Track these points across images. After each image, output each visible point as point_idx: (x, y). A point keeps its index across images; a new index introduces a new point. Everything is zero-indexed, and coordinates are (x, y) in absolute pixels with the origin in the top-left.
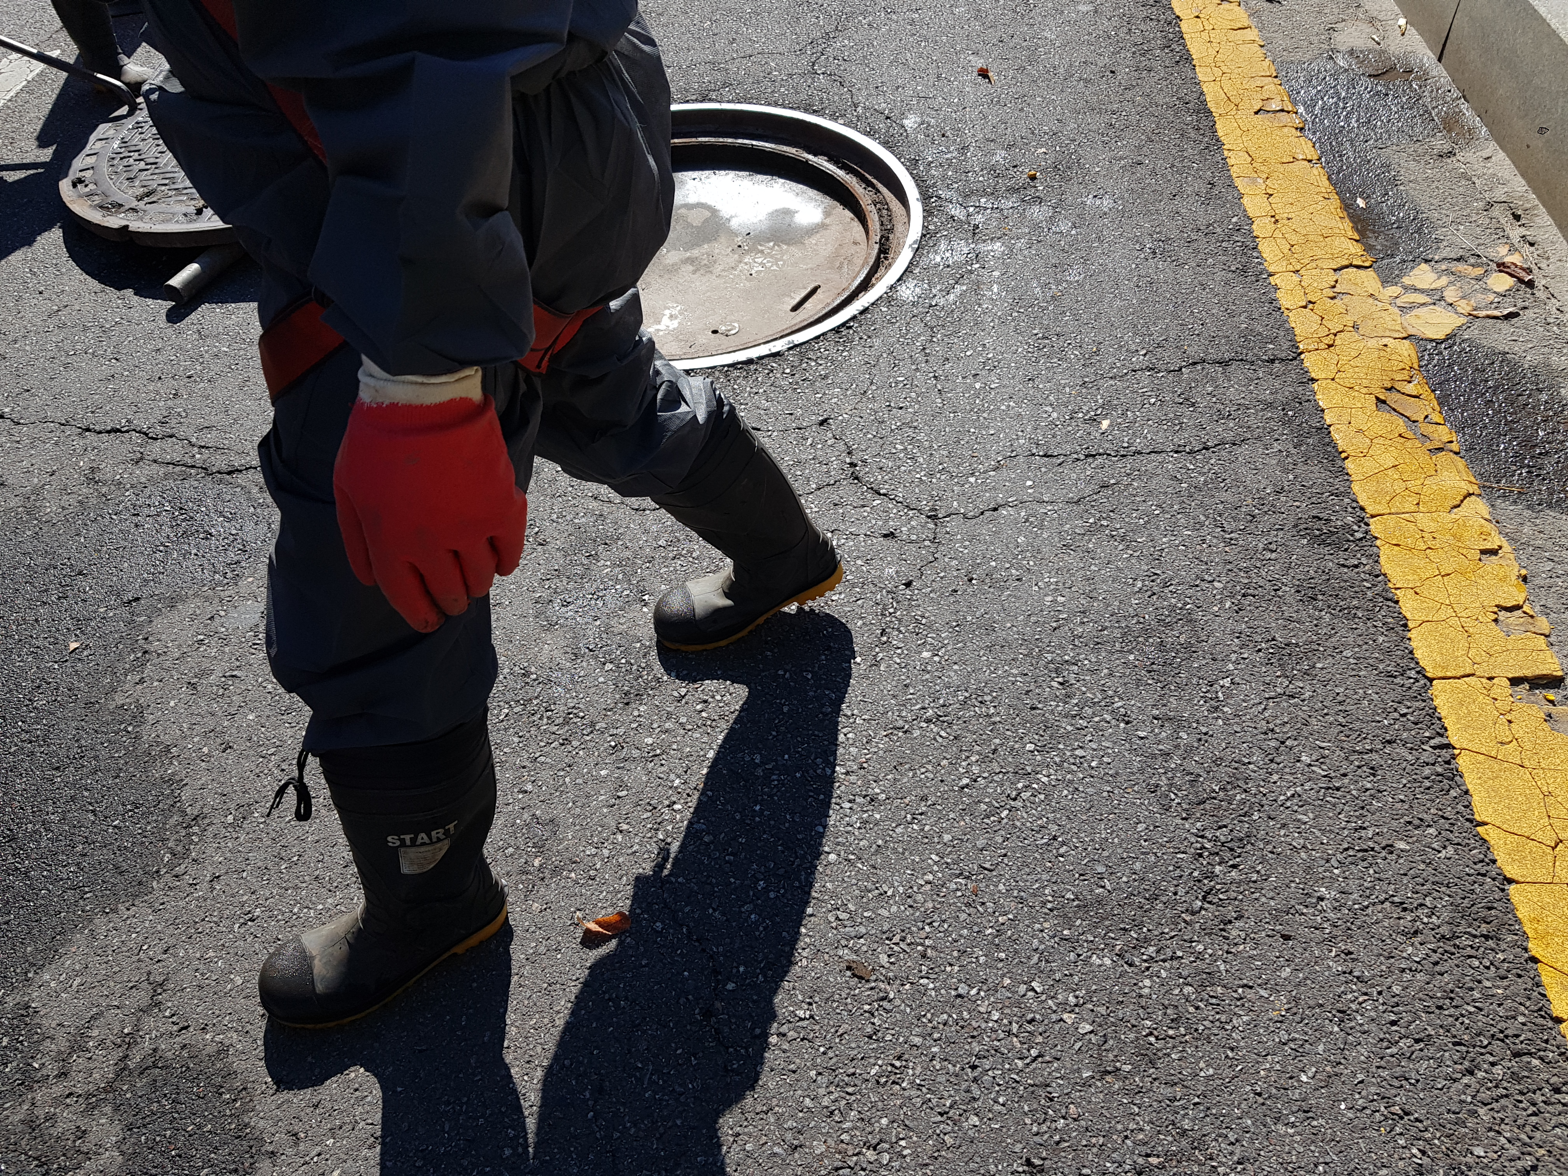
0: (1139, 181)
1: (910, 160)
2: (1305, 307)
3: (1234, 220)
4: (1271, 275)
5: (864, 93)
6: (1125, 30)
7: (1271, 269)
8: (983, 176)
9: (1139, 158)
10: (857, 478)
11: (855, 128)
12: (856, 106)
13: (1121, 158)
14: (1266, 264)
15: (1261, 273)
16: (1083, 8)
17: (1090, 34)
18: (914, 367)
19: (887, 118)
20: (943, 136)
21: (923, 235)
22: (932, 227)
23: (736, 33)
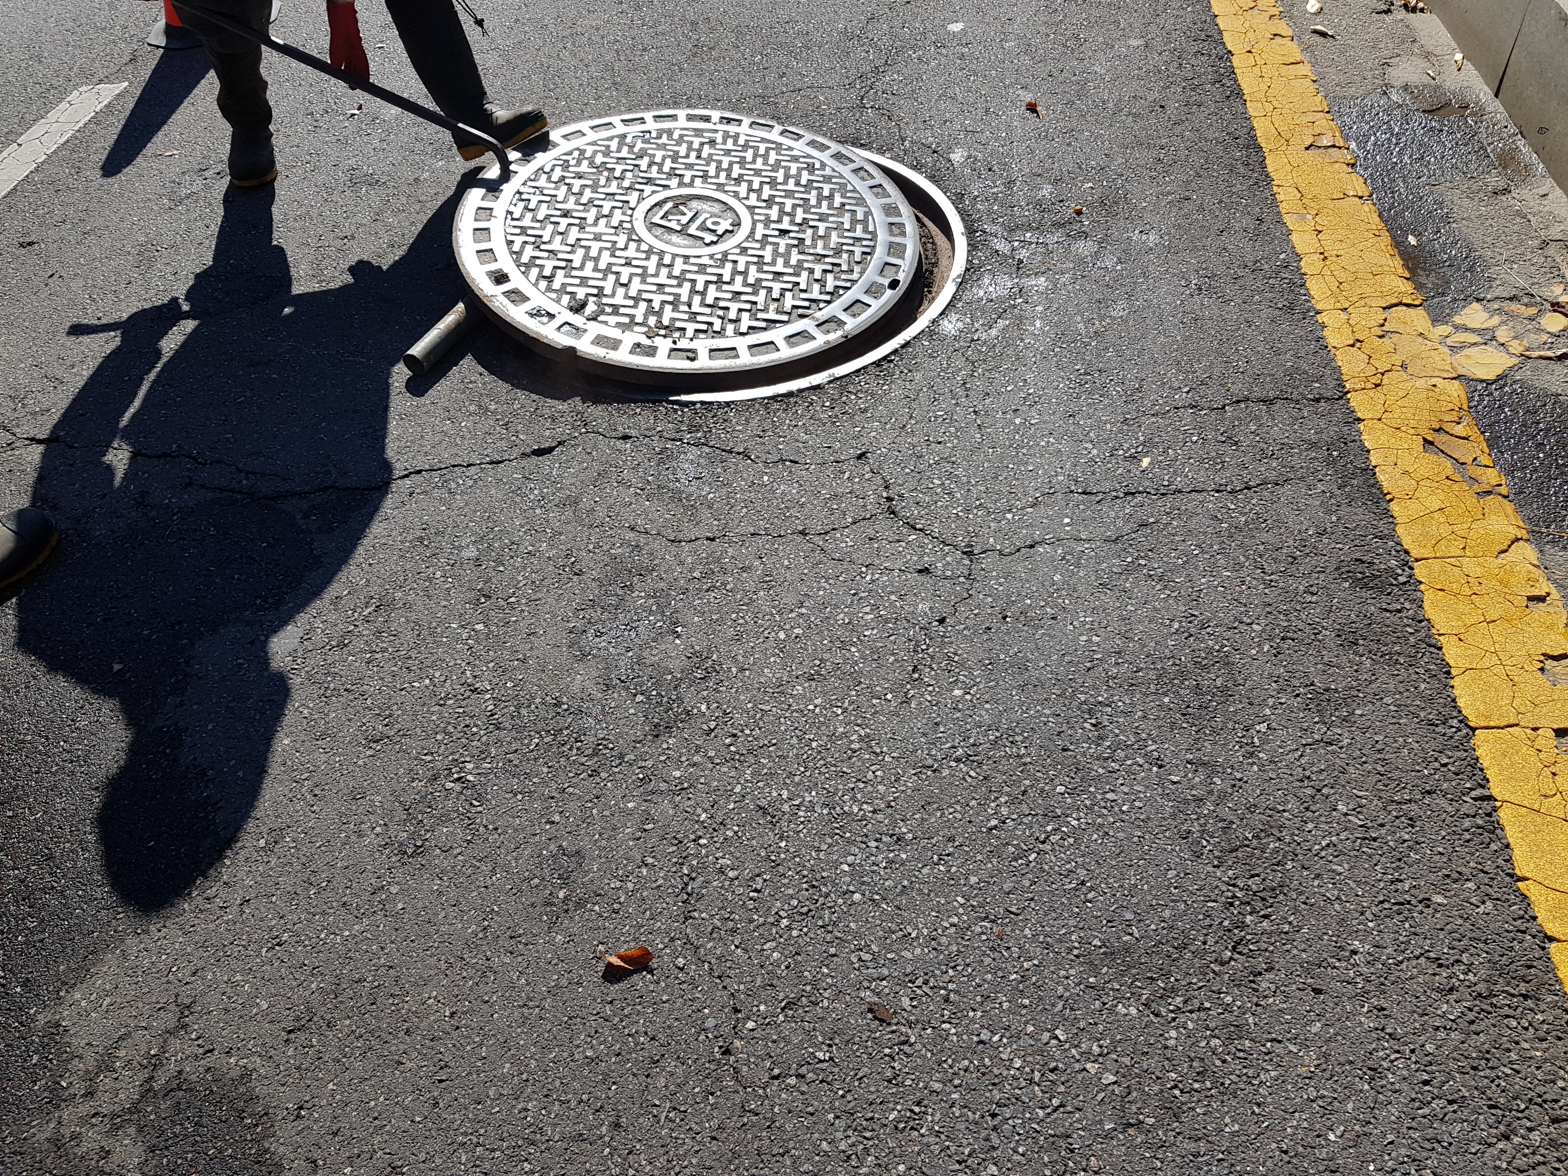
0: (1186, 217)
1: (955, 194)
2: (1353, 346)
3: (1282, 256)
4: (1318, 313)
5: (912, 127)
6: (1176, 64)
7: (1319, 307)
8: (1028, 210)
9: (1187, 193)
10: (893, 513)
11: (902, 162)
12: (903, 140)
13: (1169, 193)
14: (1313, 301)
15: (1308, 311)
16: (1134, 43)
17: (1140, 68)
18: (954, 402)
19: (935, 152)
20: (990, 170)
21: (967, 270)
22: (976, 261)
23: (787, 67)
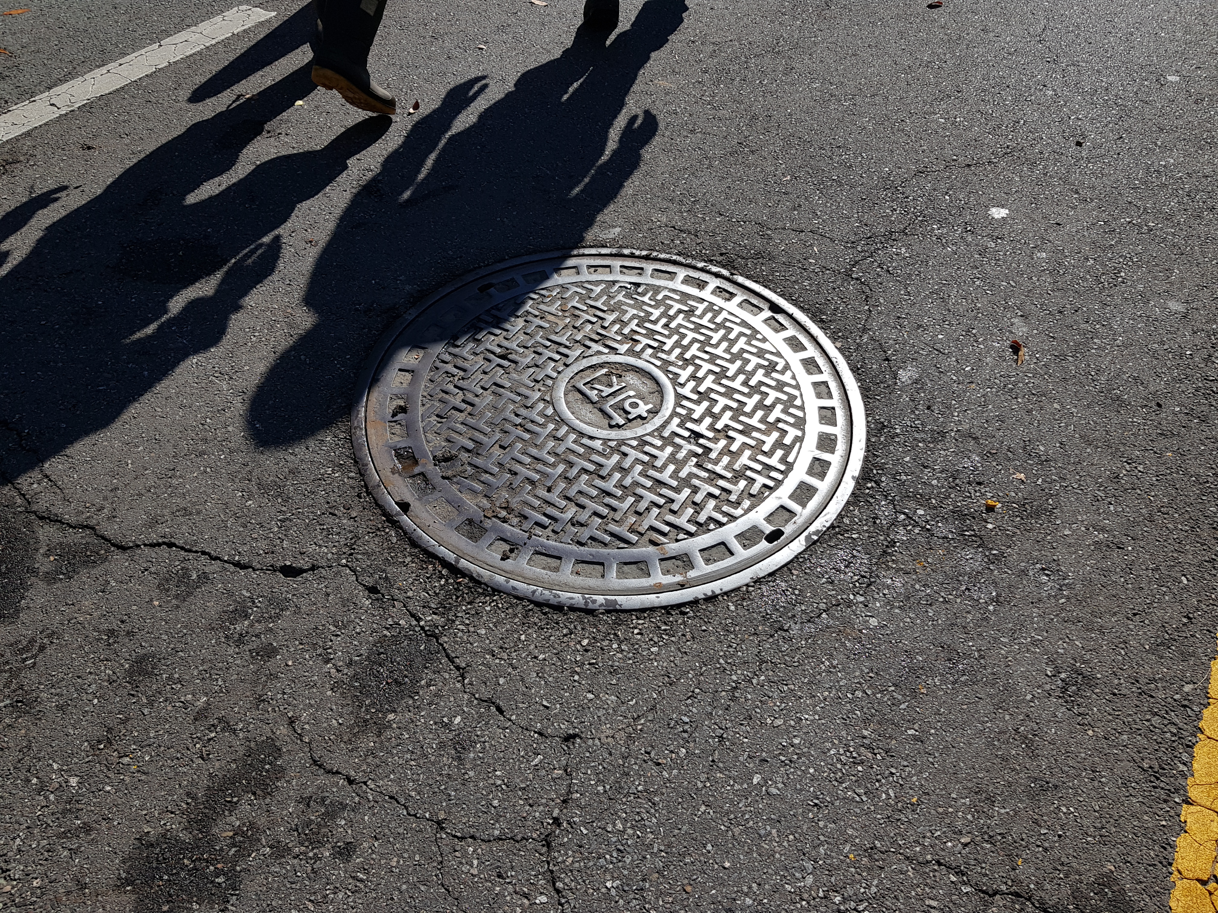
3: (1188, 688)
4: (1188, 802)
7: (1193, 793)
10: (548, 845)
11: (847, 358)
12: (865, 330)
14: (1190, 781)
15: (1177, 791)
16: (1175, 306)
19: (887, 359)
20: (929, 408)
21: (832, 527)
22: (846, 521)
